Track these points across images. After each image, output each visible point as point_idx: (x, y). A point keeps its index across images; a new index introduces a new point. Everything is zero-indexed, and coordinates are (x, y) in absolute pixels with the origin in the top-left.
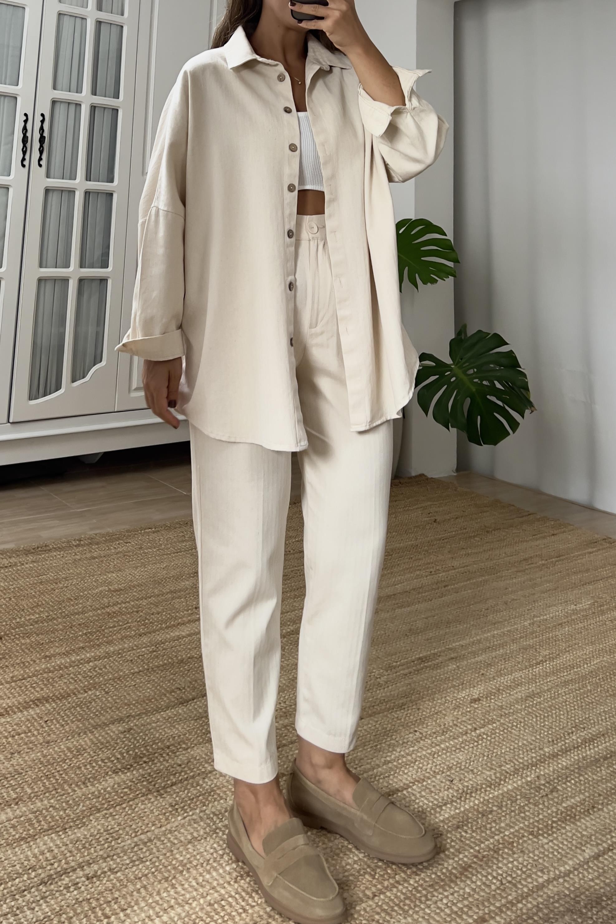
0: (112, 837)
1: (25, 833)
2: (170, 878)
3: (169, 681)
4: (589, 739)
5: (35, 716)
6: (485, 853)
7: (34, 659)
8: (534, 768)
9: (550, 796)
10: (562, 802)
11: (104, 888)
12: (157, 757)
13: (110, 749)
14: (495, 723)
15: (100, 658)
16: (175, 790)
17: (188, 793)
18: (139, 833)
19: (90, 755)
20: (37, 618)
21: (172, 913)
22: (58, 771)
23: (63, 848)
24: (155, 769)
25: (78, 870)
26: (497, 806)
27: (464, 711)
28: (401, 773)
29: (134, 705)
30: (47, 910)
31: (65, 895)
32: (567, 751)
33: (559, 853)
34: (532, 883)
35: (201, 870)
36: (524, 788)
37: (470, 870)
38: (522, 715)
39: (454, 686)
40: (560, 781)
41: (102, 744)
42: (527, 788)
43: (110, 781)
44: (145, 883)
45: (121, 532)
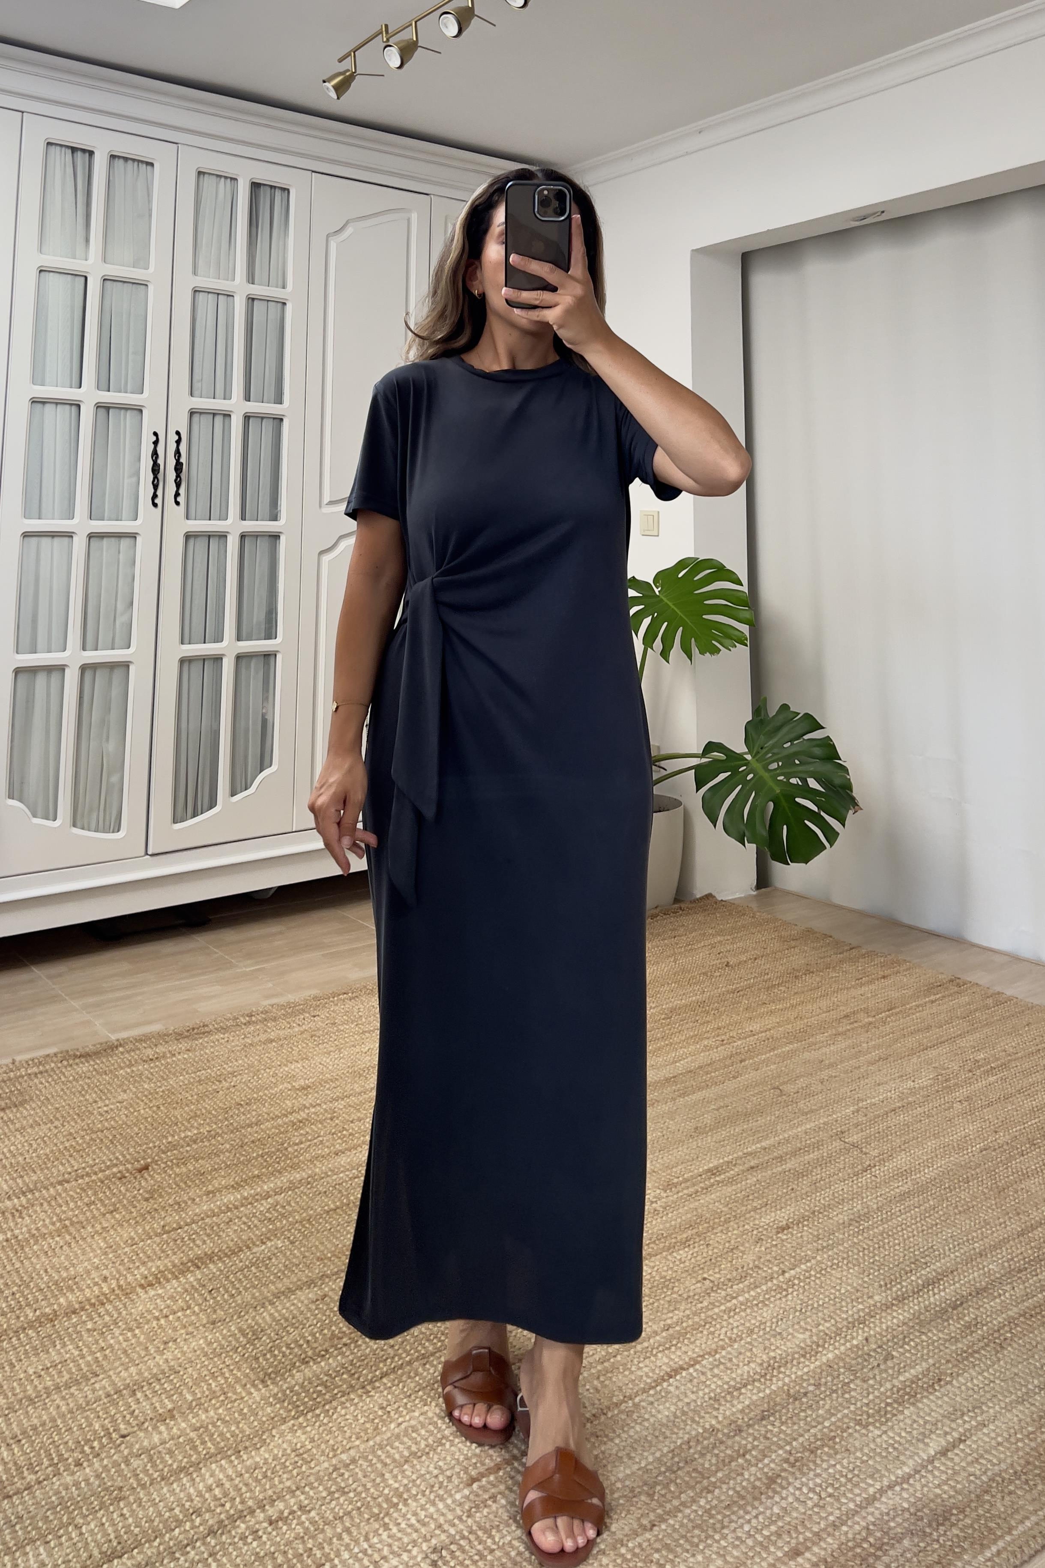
0: (303, 1459)
1: (185, 1460)
2: (382, 1515)
4: (932, 1279)
5: (195, 1283)
6: (799, 1455)
7: (193, 1197)
8: (861, 1326)
9: (882, 1367)
10: (899, 1373)
11: (293, 1535)
13: (297, 1328)
14: (809, 1261)
15: (281, 1191)
16: (385, 1384)
17: (404, 1387)
18: (339, 1452)
19: (269, 1337)
20: (195, 1134)
22: (228, 1366)
23: (237, 1480)
25: (258, 1511)
26: (814, 1385)
27: (768, 1245)
28: (686, 1341)
29: (329, 1259)
31: (241, 1548)
32: (904, 1299)
33: (895, 1449)
34: (859, 1495)
35: (423, 1501)
36: (849, 1356)
37: (779, 1481)
38: (845, 1248)
39: (755, 1209)
40: (896, 1343)
41: (287, 1320)
42: (853, 1355)
43: (298, 1376)
44: (348, 1524)
45: (306, 1000)
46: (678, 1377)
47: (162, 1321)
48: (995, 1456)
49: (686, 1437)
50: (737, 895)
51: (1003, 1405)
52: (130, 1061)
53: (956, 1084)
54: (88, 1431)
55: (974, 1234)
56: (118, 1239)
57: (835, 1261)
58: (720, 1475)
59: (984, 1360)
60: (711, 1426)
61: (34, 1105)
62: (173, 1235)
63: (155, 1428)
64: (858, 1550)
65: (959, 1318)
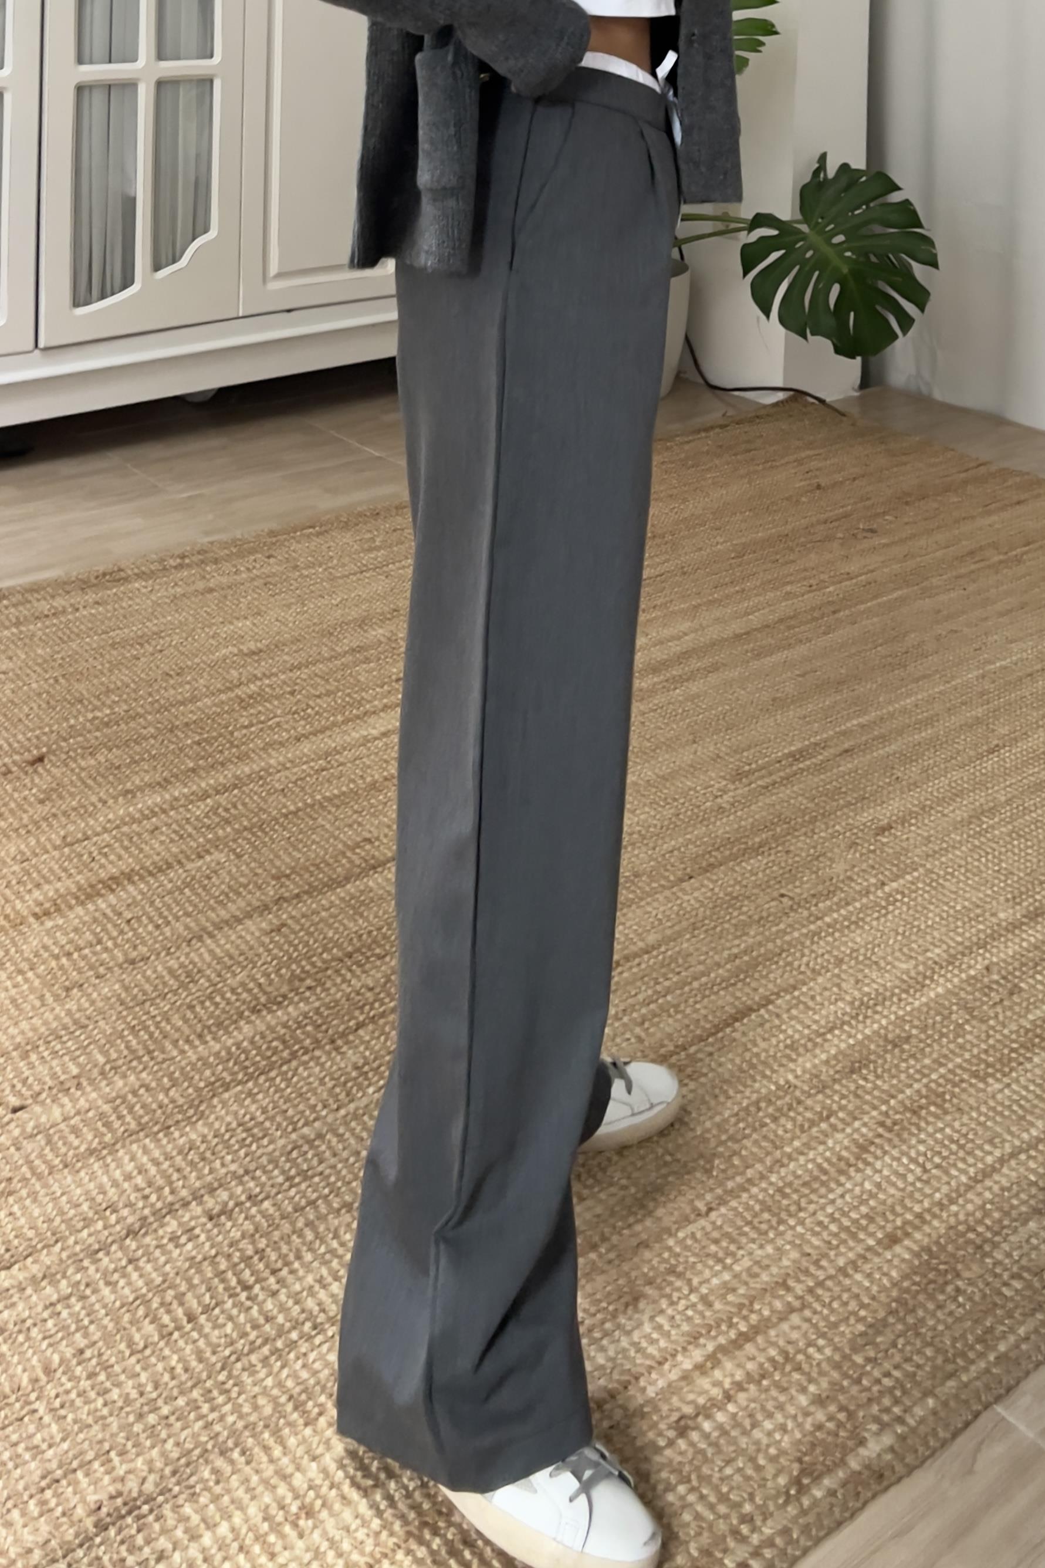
0: (252, 1135)
1: (96, 1140)
3: (350, 826)
5: (108, 911)
6: (898, 1117)
7: (104, 797)
8: (981, 951)
9: (1006, 1003)
10: (1028, 1010)
11: (239, 1233)
12: (330, 977)
13: (245, 967)
14: (916, 870)
15: (225, 788)
16: (362, 1037)
17: (386, 1040)
18: (300, 1124)
19: (209, 980)
20: (107, 715)
23: (166, 1165)
24: (327, 1000)
25: (194, 1203)
26: (919, 1027)
27: (865, 851)
28: (756, 975)
29: (288, 876)
30: (140, 1283)
31: (171, 1252)
32: (1037, 916)
34: (974, 1165)
36: (964, 989)
37: (872, 1149)
38: (963, 852)
39: (849, 804)
40: (1025, 973)
41: (231, 957)
42: (969, 989)
43: (247, 1029)
44: (311, 1217)
45: (259, 536)
46: (745, 1021)
47: (64, 961)
49: (755, 1096)
52: (17, 618)
57: (950, 870)
58: (797, 1143)
60: (787, 1082)
62: (78, 848)
63: (55, 1100)
64: (971, 1235)
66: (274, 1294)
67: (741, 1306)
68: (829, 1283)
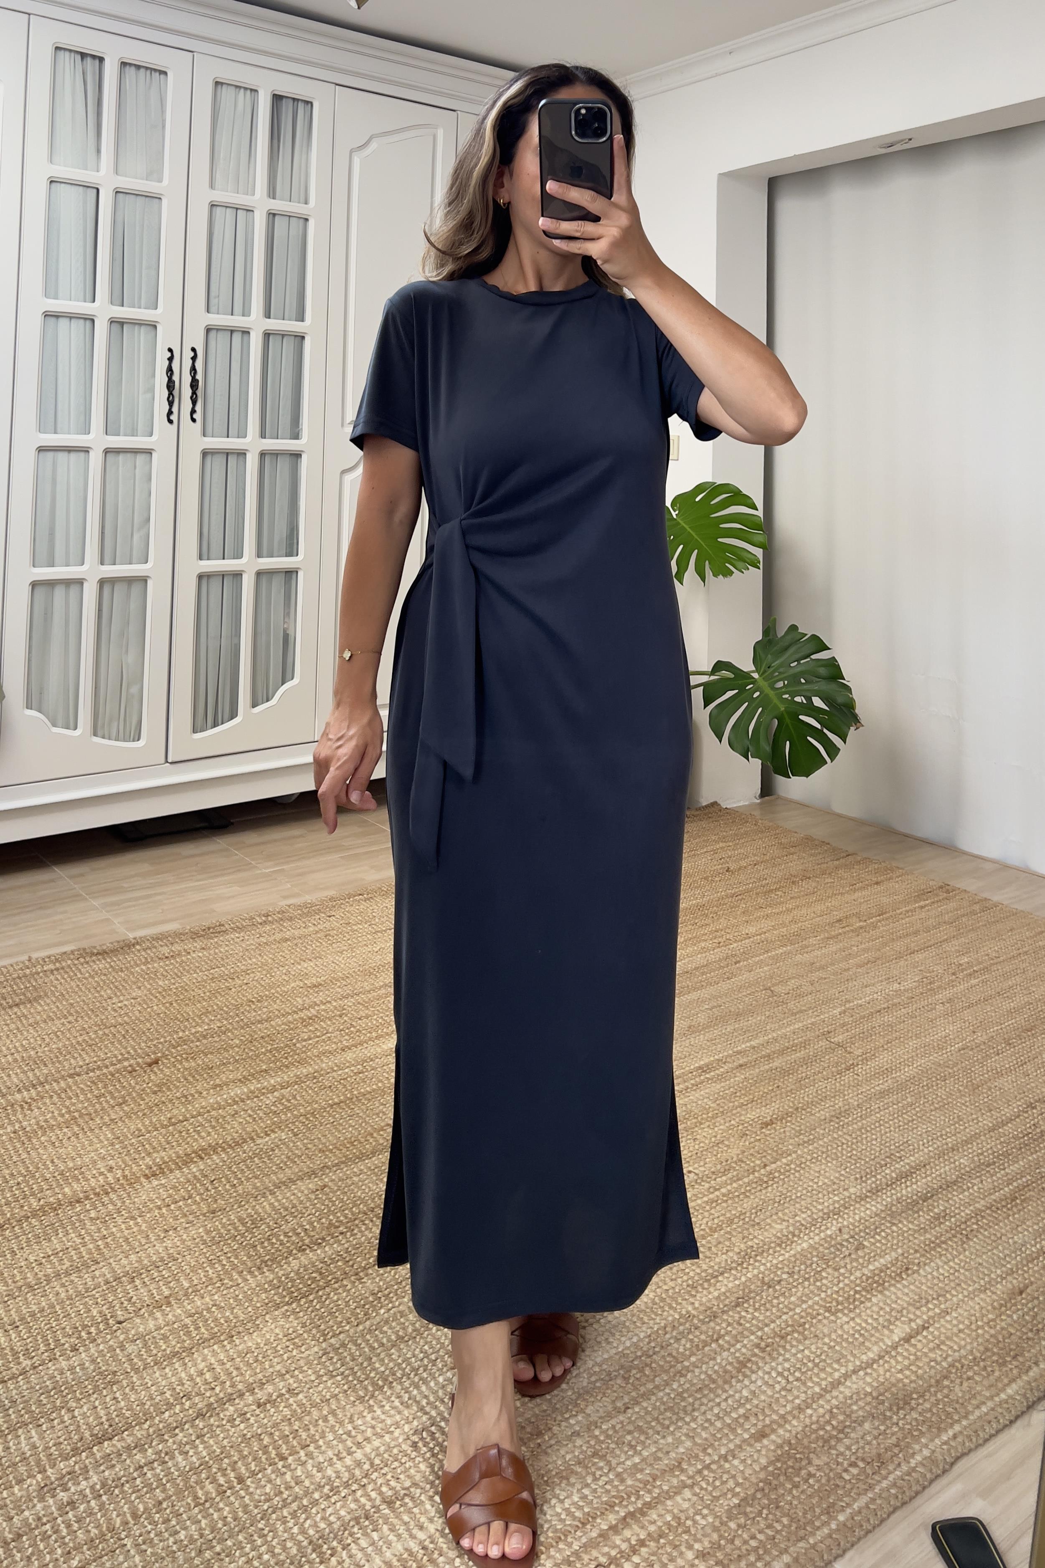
0: (294, 1344)
1: (179, 1345)
2: (367, 1398)
3: (378, 1114)
4: (906, 1173)
5: (197, 1174)
6: (770, 1340)
7: (200, 1090)
8: (836, 1217)
9: (853, 1256)
10: (869, 1262)
11: (280, 1417)
12: (357, 1225)
13: (295, 1217)
14: (790, 1155)
15: (289, 1084)
18: (329, 1336)
19: (269, 1227)
20: (205, 1030)
21: (368, 1449)
22: (226, 1253)
23: (229, 1365)
25: (247, 1394)
26: (788, 1273)
27: (752, 1140)
29: (331, 1151)
30: (204, 1453)
31: (229, 1430)
32: (878, 1191)
33: (861, 1335)
34: (825, 1379)
35: (407, 1384)
36: (822, 1245)
37: (749, 1365)
38: (825, 1143)
39: (741, 1105)
40: (867, 1234)
41: (286, 1209)
42: (826, 1245)
43: (295, 1264)
44: (334, 1407)
45: (322, 901)
47: (164, 1210)
48: (956, 1342)
50: (741, 804)
51: (966, 1293)
52: (146, 958)
53: (939, 987)
54: (86, 1317)
55: (948, 1130)
56: (125, 1130)
57: (815, 1155)
58: (693, 1359)
59: (950, 1250)
60: (688, 1312)
61: (48, 1001)
62: (179, 1127)
63: (151, 1314)
64: (821, 1433)
65: (929, 1210)
66: (304, 1464)
67: (646, 1483)
68: (714, 1467)
